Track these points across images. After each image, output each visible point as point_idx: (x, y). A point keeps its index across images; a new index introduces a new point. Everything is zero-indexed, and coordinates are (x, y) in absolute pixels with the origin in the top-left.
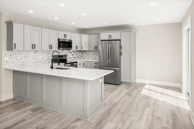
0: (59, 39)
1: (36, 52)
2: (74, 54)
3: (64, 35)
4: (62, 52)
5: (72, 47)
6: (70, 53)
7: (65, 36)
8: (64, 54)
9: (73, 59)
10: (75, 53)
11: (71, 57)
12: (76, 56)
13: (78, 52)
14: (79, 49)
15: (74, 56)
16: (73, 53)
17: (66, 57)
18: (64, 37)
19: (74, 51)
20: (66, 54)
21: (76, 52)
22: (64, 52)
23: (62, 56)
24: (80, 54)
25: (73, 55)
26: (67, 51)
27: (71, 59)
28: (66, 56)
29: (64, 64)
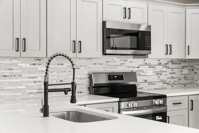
0: (104, 23)
1: (38, 62)
2: (165, 69)
3: (123, 10)
4: (121, 65)
5: (149, 49)
6: (150, 66)
7: (127, 13)
8: (129, 70)
9: (160, 85)
10: (168, 68)
11: (155, 78)
12: (172, 78)
13: (180, 66)
14: (177, 54)
15: (163, 77)
16: (159, 68)
17: (136, 81)
18: (123, 16)
19: (163, 62)
20: (135, 70)
21: (170, 65)
22: (127, 64)
23: (120, 77)
24: (185, 71)
25: (159, 74)
26: (139, 61)
27: (152, 87)
28: (133, 75)
29: (118, 99)
